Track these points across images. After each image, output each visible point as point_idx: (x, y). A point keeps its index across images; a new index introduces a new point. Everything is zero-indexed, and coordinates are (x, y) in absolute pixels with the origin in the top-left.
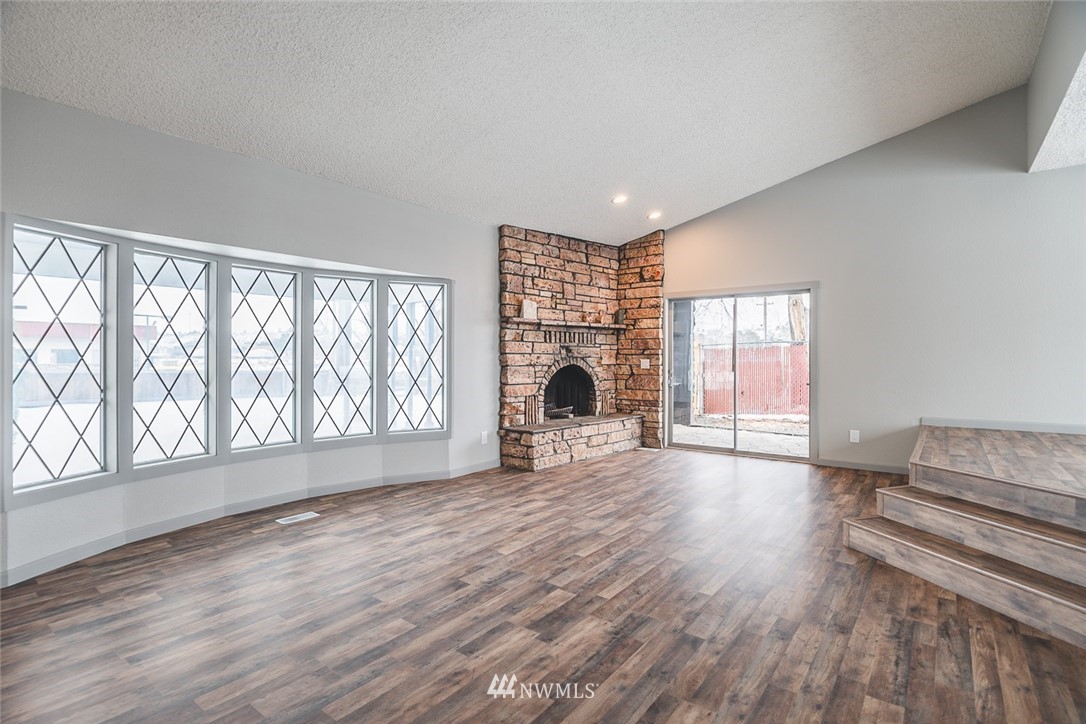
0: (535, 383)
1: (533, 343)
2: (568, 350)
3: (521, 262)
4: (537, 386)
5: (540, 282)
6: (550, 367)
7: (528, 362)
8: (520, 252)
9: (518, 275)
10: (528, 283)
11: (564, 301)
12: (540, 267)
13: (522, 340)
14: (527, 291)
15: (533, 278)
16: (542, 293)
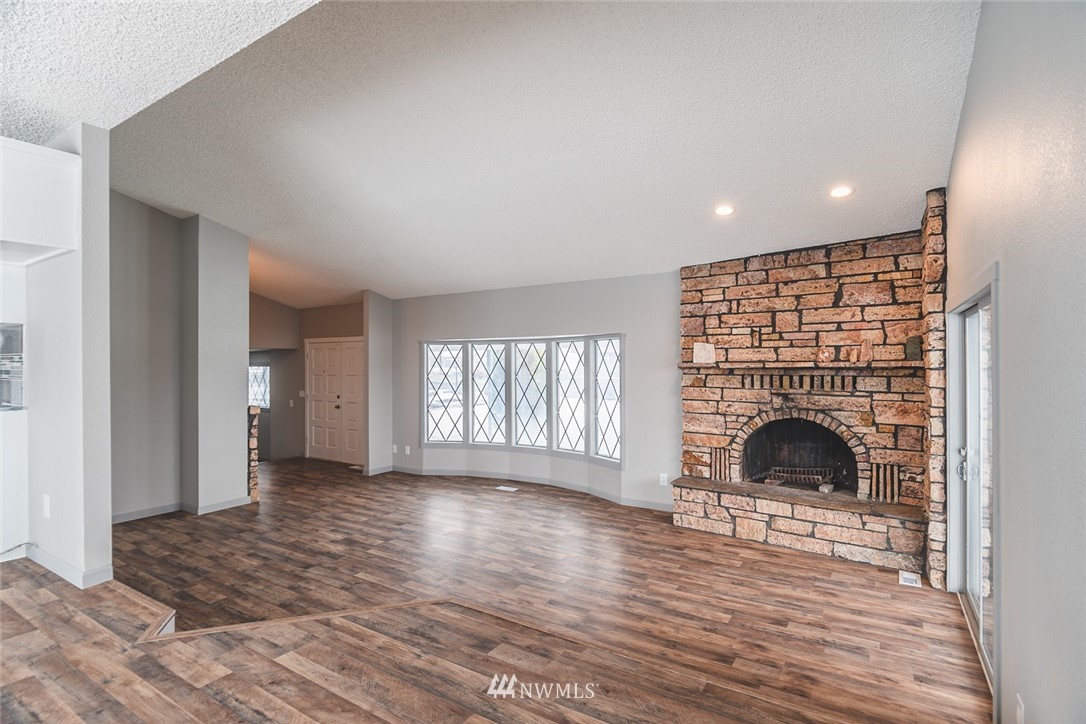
0: (725, 435)
1: (722, 389)
2: (786, 397)
3: (701, 302)
4: (729, 439)
5: (732, 320)
6: (751, 418)
7: (713, 410)
8: (701, 291)
9: (697, 316)
10: (713, 322)
11: (776, 336)
12: (730, 301)
13: (705, 386)
14: (710, 331)
15: (719, 316)
16: (735, 331)
